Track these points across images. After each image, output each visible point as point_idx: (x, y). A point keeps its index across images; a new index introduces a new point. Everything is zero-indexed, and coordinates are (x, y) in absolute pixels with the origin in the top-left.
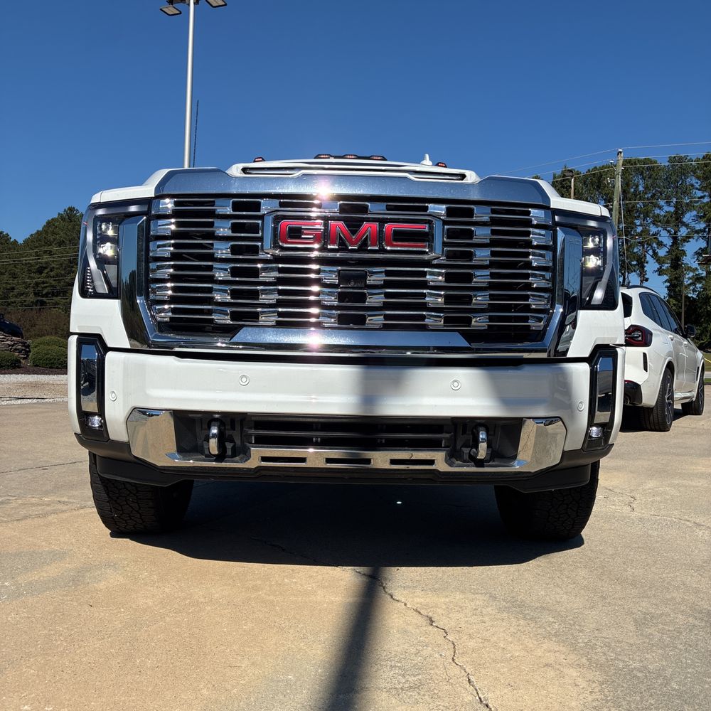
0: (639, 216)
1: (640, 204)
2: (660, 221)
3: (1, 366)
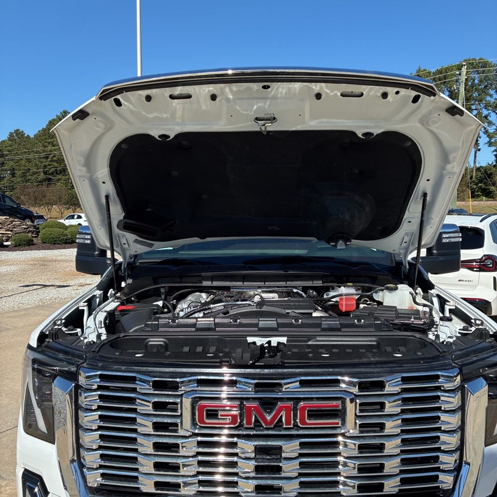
3: (20, 245)
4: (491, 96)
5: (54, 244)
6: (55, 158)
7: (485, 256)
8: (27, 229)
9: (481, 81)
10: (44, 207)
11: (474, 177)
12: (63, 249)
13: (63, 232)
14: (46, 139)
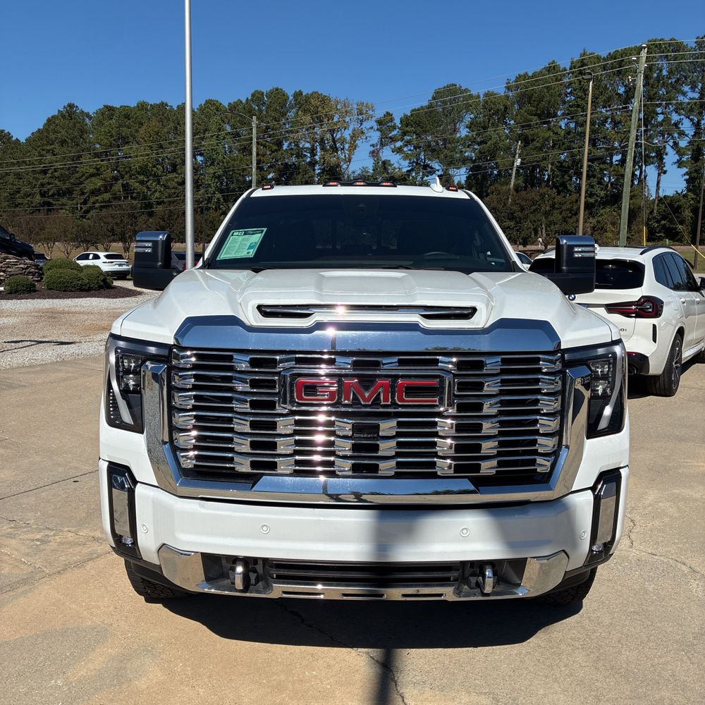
0: (661, 104)
1: (662, 91)
2: (683, 109)
3: (16, 291)
4: (684, 94)
5: (65, 291)
6: (56, 174)
7: (643, 297)
8: (26, 269)
9: (671, 72)
10: (43, 245)
11: (655, 211)
12: (77, 298)
13: (77, 275)
14: (43, 145)
